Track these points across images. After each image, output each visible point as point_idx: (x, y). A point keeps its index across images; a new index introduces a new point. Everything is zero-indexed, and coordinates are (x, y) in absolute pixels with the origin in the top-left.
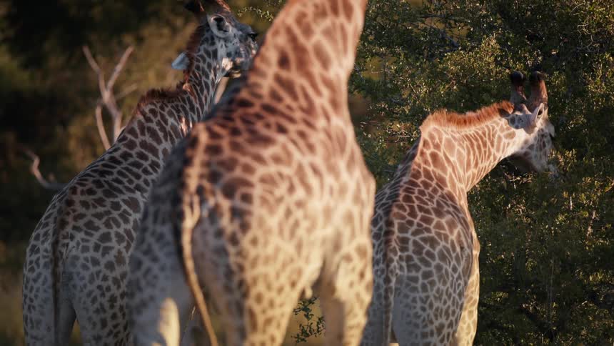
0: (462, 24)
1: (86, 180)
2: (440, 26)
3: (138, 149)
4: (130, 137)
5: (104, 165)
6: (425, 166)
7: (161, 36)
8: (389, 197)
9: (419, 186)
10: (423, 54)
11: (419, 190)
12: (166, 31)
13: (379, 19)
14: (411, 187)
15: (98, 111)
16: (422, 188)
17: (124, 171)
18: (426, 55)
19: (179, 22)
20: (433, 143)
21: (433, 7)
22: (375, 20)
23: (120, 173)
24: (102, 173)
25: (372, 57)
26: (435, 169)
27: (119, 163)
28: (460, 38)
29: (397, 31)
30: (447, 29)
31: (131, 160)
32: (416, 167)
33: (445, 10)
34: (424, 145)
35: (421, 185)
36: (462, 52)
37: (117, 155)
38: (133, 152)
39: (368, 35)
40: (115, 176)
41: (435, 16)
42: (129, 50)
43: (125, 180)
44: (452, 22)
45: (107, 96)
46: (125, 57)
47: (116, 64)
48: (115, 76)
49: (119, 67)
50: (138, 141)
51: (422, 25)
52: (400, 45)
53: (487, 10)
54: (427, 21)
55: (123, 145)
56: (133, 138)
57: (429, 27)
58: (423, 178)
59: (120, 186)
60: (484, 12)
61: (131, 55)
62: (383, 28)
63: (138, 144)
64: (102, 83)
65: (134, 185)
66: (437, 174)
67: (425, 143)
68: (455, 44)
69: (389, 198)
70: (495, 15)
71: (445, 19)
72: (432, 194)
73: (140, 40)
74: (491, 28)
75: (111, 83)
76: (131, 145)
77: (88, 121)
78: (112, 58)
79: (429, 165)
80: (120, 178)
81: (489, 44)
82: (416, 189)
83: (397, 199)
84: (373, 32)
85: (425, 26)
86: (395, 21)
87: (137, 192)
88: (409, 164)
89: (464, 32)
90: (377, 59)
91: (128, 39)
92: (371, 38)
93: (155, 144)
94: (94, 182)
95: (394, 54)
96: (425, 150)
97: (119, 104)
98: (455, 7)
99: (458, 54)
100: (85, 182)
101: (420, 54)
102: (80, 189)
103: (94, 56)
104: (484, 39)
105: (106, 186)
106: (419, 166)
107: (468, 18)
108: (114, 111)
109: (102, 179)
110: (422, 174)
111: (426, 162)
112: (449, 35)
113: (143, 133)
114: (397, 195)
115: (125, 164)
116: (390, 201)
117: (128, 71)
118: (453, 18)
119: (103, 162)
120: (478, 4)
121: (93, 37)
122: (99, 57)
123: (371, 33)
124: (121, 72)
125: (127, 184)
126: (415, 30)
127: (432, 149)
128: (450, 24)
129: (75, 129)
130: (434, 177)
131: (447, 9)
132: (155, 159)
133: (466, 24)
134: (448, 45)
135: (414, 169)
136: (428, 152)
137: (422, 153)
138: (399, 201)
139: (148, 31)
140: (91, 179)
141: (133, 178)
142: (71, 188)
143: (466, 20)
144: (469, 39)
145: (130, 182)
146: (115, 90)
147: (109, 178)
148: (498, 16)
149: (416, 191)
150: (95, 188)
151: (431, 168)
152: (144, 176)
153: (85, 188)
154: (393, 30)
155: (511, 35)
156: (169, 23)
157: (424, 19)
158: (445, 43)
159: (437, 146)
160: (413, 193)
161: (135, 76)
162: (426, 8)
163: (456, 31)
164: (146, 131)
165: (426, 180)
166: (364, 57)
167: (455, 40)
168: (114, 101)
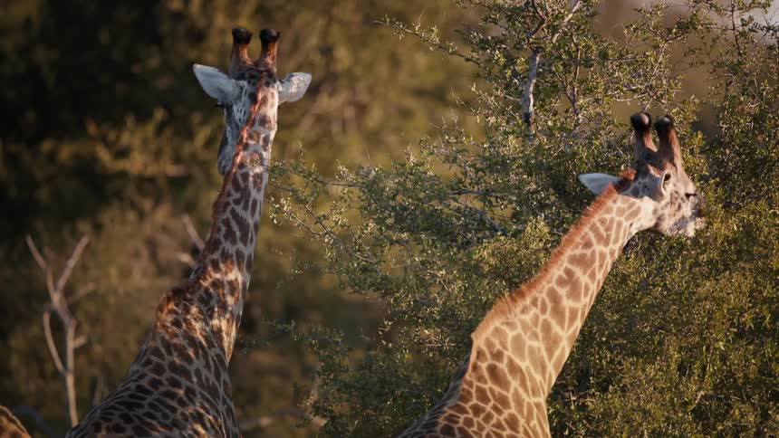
0: (505, 202)
1: (111, 414)
2: (478, 205)
3: (168, 374)
4: (155, 359)
5: (131, 396)
6: (479, 384)
7: (124, 222)
8: (426, 424)
9: (467, 412)
10: (456, 241)
11: (466, 419)
12: (131, 216)
13: (399, 198)
14: (456, 413)
15: (46, 319)
16: (471, 416)
17: (156, 403)
18: (460, 242)
19: (147, 204)
20: (492, 353)
21: (468, 181)
22: (393, 198)
23: (152, 406)
24: (130, 406)
25: (391, 245)
26: (494, 387)
27: (148, 392)
28: (503, 220)
29: (423, 212)
30: (487, 209)
31: (162, 389)
32: (465, 387)
33: (483, 185)
34: (478, 357)
35: (470, 411)
36: (502, 238)
37: (144, 383)
38: (163, 379)
39: (386, 218)
40: (146, 409)
41: (471, 192)
42: (84, 241)
43: (159, 415)
44: (493, 199)
45: (56, 298)
46: (79, 249)
47: (68, 257)
48: (67, 273)
49: (72, 263)
50: (165, 364)
51: (455, 204)
52: (426, 230)
53: (536, 183)
54: (462, 198)
55: (150, 370)
56: (160, 361)
57: (463, 207)
58: (474, 401)
59: (154, 422)
60: (534, 186)
61: (87, 247)
62: (405, 209)
63: (166, 368)
64: (50, 284)
65: (170, 420)
66: (496, 393)
67: (480, 354)
68: (497, 228)
69: (426, 426)
70: (547, 190)
71: (485, 196)
72: (483, 423)
73: (98, 227)
74: (542, 206)
75: (62, 283)
76: (159, 369)
77: (35, 330)
78: (63, 251)
79: (485, 382)
80: (152, 411)
81: (535, 228)
82: (462, 417)
83: (433, 429)
84: (393, 214)
85: (458, 205)
86: (420, 200)
87: (175, 429)
88: (458, 383)
89: (508, 212)
90: (397, 247)
91: (84, 226)
92: (390, 221)
93: (185, 364)
94: (121, 416)
95: (419, 241)
96: (479, 363)
97: (73, 309)
98: (496, 181)
99: (497, 240)
100: (109, 417)
101: (452, 241)
102: (104, 425)
103: (40, 251)
104: (530, 221)
105: (137, 422)
106: (470, 384)
107: (513, 194)
108: (66, 318)
109: (131, 413)
110: (474, 395)
111: (481, 379)
112: (489, 216)
113: (170, 353)
114: (435, 424)
115: (156, 395)
116: (425, 430)
117: (83, 267)
118: (494, 194)
119: (129, 392)
120: (525, 176)
121: (40, 225)
122: (46, 250)
123: (390, 215)
124: (74, 269)
125: (161, 420)
126: (446, 210)
127: (490, 361)
128: (490, 202)
129: (17, 341)
130: (491, 397)
131: (485, 183)
132: (188, 384)
133: (511, 202)
134: (488, 229)
135: (463, 390)
136: (484, 366)
137: (475, 368)
138: (436, 432)
139: (108, 216)
140: (117, 413)
141: (167, 411)
142: (93, 425)
143: (510, 197)
144: (515, 220)
145: (166, 417)
146: (68, 292)
147: (140, 412)
148: (551, 191)
149: (461, 421)
150: (123, 425)
151: (488, 385)
152: (180, 409)
153: (111, 424)
154: (418, 212)
155: (567, 216)
156: (133, 206)
157: (457, 196)
158: (484, 225)
159: (498, 356)
160: (457, 422)
161: (93, 273)
162: (460, 181)
163: (498, 211)
164: (172, 349)
165: (479, 403)
166: (380, 245)
167: (497, 223)
168: (66, 306)
